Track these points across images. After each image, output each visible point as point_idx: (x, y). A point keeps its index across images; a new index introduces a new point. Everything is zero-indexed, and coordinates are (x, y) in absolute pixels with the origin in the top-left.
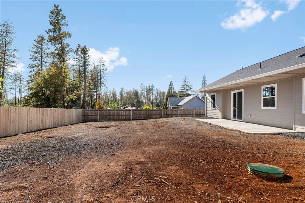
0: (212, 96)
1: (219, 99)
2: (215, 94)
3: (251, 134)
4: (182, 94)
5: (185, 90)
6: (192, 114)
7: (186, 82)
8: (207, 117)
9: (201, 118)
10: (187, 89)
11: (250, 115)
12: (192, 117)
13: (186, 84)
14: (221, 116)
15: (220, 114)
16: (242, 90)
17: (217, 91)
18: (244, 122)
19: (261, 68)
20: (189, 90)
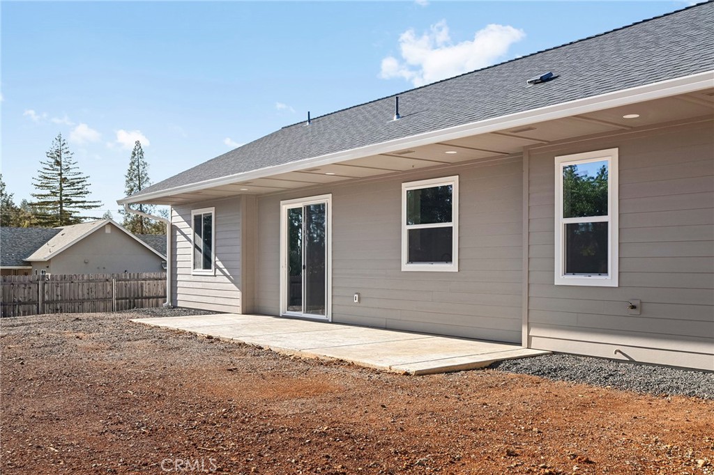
0: (197, 219)
1: (228, 236)
2: (211, 211)
3: (407, 374)
4: (44, 216)
5: (57, 199)
6: (104, 299)
7: (58, 163)
8: (175, 307)
9: (155, 315)
10: (64, 192)
11: (359, 294)
12: (105, 310)
13: (60, 174)
14: (239, 303)
15: (235, 296)
16: (326, 199)
17: (223, 201)
18: (332, 322)
19: (397, 114)
20: (74, 199)
